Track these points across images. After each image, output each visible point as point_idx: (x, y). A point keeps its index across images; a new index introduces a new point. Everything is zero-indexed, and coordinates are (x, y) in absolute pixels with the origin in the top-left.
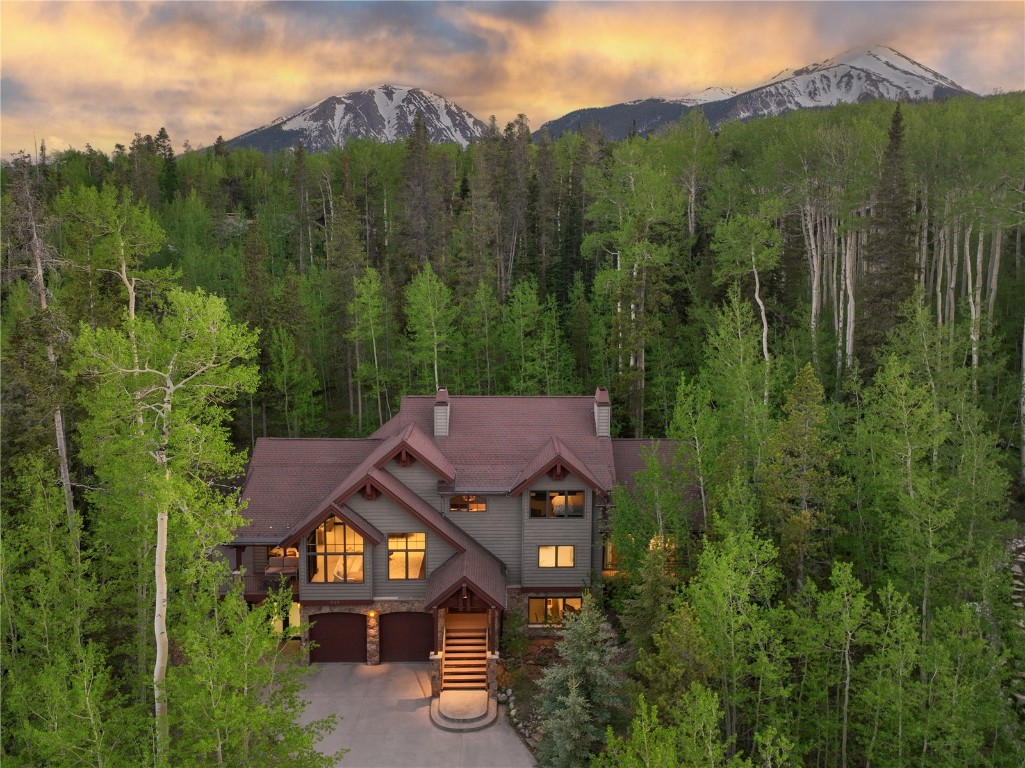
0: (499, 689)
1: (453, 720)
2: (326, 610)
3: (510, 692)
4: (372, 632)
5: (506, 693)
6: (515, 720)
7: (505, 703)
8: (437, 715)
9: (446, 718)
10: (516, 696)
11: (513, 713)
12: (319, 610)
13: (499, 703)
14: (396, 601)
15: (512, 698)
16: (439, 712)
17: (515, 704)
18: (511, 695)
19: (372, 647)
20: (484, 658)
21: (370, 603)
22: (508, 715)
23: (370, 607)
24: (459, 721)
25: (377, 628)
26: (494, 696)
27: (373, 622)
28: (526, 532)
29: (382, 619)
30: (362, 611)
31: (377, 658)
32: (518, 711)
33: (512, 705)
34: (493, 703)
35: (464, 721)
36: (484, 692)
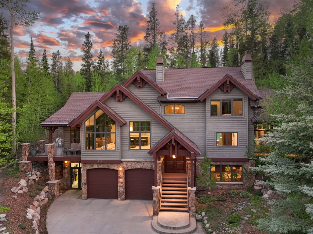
0: (197, 212)
1: (166, 228)
2: (95, 166)
3: (203, 214)
4: (121, 180)
5: (201, 214)
6: (210, 230)
7: (201, 221)
8: (156, 224)
9: (162, 226)
10: (209, 216)
11: (207, 226)
12: (92, 166)
13: (197, 221)
14: (134, 162)
15: (206, 217)
16: (158, 223)
17: (208, 221)
18: (205, 216)
19: (121, 189)
20: (186, 191)
21: (119, 162)
22: (204, 227)
23: (119, 165)
24: (170, 228)
25: (124, 178)
26: (193, 216)
27: (121, 174)
28: (208, 124)
29: (126, 172)
30: (115, 167)
31: (124, 196)
32: (211, 224)
33: (206, 221)
34: (193, 220)
35: (174, 228)
36: (187, 213)
